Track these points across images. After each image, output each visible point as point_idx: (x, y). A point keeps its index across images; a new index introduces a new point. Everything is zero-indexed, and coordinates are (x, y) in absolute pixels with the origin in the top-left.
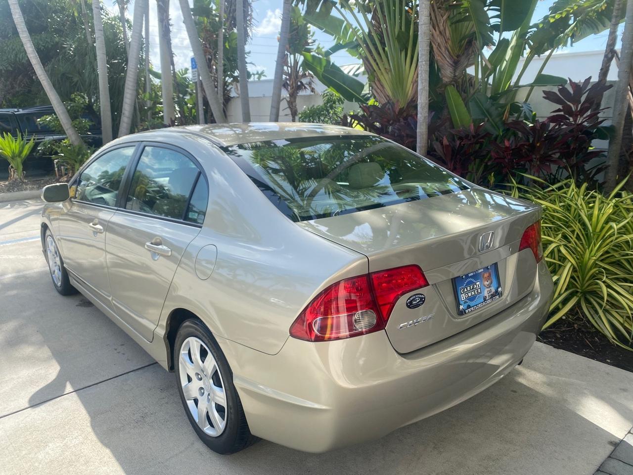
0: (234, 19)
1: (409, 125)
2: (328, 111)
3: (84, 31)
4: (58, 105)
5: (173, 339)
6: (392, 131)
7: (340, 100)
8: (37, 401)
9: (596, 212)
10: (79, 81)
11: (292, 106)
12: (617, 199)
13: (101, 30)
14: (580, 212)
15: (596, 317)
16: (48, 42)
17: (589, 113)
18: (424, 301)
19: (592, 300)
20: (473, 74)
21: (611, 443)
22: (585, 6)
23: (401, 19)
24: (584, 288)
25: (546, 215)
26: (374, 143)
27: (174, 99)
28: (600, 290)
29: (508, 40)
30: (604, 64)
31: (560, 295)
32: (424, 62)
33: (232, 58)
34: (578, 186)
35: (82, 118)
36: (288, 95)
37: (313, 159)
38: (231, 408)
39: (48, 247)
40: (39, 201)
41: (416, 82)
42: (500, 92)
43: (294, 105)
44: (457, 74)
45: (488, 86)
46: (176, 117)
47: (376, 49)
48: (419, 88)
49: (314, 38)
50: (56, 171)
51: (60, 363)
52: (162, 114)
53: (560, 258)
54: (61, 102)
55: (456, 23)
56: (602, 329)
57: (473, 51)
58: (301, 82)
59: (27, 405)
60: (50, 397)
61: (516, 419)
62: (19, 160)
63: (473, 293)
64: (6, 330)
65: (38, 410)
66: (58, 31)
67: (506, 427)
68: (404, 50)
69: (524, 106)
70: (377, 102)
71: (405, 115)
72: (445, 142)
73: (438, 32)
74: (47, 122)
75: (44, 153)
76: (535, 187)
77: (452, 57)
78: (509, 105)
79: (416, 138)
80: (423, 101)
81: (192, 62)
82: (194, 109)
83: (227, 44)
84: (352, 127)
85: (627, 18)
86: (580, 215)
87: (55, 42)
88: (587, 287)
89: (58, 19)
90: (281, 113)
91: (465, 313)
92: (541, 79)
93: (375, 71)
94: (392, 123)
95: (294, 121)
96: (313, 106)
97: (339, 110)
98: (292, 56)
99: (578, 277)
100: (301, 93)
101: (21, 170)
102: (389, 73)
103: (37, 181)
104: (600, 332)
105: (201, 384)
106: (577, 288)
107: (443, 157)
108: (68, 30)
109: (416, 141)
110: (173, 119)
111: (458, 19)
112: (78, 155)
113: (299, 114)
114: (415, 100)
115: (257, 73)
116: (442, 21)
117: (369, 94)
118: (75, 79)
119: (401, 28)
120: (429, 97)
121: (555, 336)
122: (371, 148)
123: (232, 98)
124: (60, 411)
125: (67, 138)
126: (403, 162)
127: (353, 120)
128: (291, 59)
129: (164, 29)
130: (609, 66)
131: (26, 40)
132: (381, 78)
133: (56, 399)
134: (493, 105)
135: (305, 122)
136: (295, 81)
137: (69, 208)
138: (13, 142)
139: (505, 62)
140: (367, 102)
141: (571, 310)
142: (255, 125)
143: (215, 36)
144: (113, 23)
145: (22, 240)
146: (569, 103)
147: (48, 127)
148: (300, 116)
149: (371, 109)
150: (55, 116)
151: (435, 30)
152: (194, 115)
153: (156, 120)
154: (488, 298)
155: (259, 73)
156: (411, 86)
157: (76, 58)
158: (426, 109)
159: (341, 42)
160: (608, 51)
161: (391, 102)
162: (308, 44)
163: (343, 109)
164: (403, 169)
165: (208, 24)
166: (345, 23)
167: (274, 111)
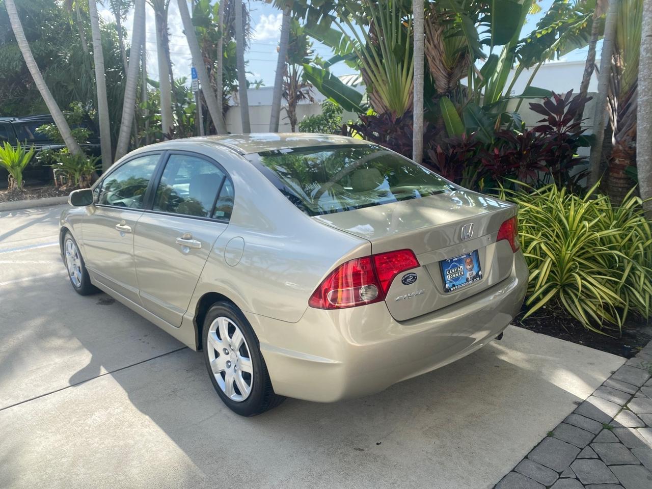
0: (232, 28)
1: (405, 134)
2: (327, 120)
3: (79, 39)
4: (57, 114)
5: (201, 322)
6: (389, 140)
7: (338, 110)
8: (76, 381)
9: (572, 213)
10: (74, 89)
11: (292, 116)
12: (591, 201)
13: (99, 40)
14: (559, 213)
15: (573, 307)
16: (42, 50)
17: (571, 123)
18: (416, 279)
19: (570, 291)
20: (467, 85)
21: (575, 403)
22: (570, 22)
23: (397, 33)
24: (563, 281)
25: (530, 217)
26: (373, 151)
27: (172, 108)
28: (575, 282)
29: (497, 56)
30: (585, 78)
31: (541, 287)
32: (419, 76)
33: (230, 68)
34: (559, 190)
35: (81, 127)
36: (288, 105)
37: (315, 165)
38: (256, 373)
39: (68, 250)
41: (412, 93)
42: (492, 102)
43: (293, 114)
44: (451, 86)
45: (481, 96)
46: (174, 126)
47: (374, 60)
48: (414, 100)
49: (312, 49)
50: (56, 180)
51: (91, 352)
52: (160, 123)
53: (542, 255)
54: (60, 112)
55: (449, 37)
56: (577, 316)
57: (466, 64)
58: (300, 92)
59: (69, 385)
60: (88, 378)
61: (497, 387)
62: (19, 169)
63: (457, 275)
64: (34, 326)
65: (79, 388)
66: (51, 39)
67: (488, 394)
68: (401, 63)
69: (514, 116)
70: (375, 112)
71: (401, 124)
72: (439, 150)
73: (432, 46)
74: (46, 132)
75: (42, 163)
76: (521, 192)
77: (446, 69)
78: (500, 115)
79: (412, 147)
80: (418, 112)
81: (192, 71)
82: (192, 118)
83: (225, 54)
84: (351, 136)
85: (605, 35)
86: (559, 217)
87: (49, 50)
88: (566, 280)
89: (52, 27)
90: (281, 122)
91: (450, 290)
92: (530, 92)
93: (373, 83)
94: (390, 133)
95: (293, 131)
96: (313, 115)
97: (338, 119)
98: (291, 67)
99: (557, 271)
100: (301, 102)
101: (21, 179)
102: (387, 85)
103: (36, 190)
104: (576, 319)
105: (228, 358)
106: (557, 281)
107: (437, 164)
108: (62, 38)
109: (412, 149)
110: (172, 128)
111: (451, 34)
112: (78, 164)
113: (300, 123)
114: (411, 111)
115: (256, 82)
116: (436, 35)
117: (367, 104)
118: (70, 88)
119: (397, 42)
120: (424, 108)
121: (537, 323)
122: (371, 156)
123: (231, 107)
124: (99, 388)
125: (65, 147)
126: (401, 169)
127: (352, 130)
128: (290, 69)
129: (162, 39)
130: (589, 79)
131: (25, 49)
132: (379, 89)
133: (94, 380)
134: (485, 115)
135: (305, 131)
136: (295, 90)
137: (93, 211)
138: (12, 151)
139: (496, 74)
140: (366, 112)
141: (551, 300)
142: (255, 136)
143: (214, 46)
144: (109, 31)
145: (31, 246)
146: (554, 115)
147: (46, 136)
148: (300, 125)
149: (370, 120)
150: (54, 125)
151: (430, 43)
152: (192, 124)
153: (154, 129)
154: (470, 280)
155: (258, 82)
156: (408, 97)
157: (72, 66)
158: (421, 120)
159: (339, 54)
160: (588, 66)
161: (388, 112)
162: (307, 54)
163: (342, 118)
164: (401, 175)
165: (207, 35)
166: (343, 35)
167: (274, 120)
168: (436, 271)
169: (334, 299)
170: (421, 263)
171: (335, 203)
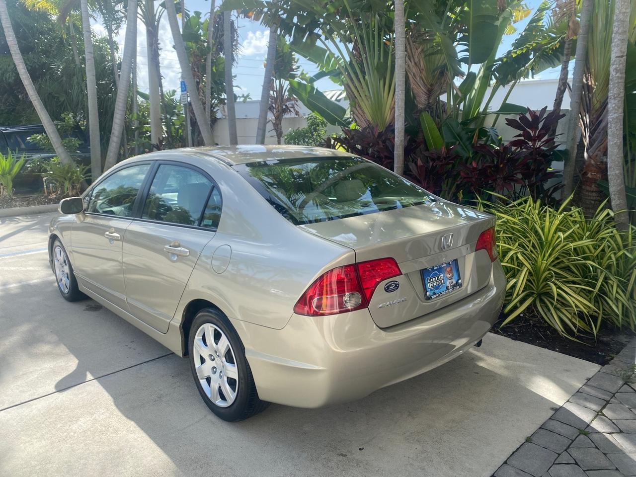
0: (221, 44)
1: (387, 147)
2: (311, 133)
3: (72, 52)
4: (48, 124)
5: (187, 329)
6: (372, 153)
7: (323, 123)
8: (63, 386)
9: (547, 223)
10: (66, 100)
12: (565, 213)
13: (91, 53)
14: (535, 224)
15: (549, 314)
16: (35, 63)
17: (545, 138)
18: (398, 287)
19: (546, 300)
20: (446, 101)
21: (552, 409)
22: (543, 43)
23: (379, 50)
24: (539, 290)
25: (507, 228)
26: (356, 162)
27: (161, 119)
28: (551, 291)
29: (475, 74)
30: (558, 96)
31: (518, 295)
32: (400, 92)
33: (218, 82)
34: (535, 202)
35: (71, 137)
36: (274, 118)
37: (300, 176)
38: (242, 379)
39: (56, 257)
40: (29, 218)
41: (394, 108)
42: (470, 118)
43: (279, 127)
44: (430, 101)
45: (460, 112)
46: (163, 137)
47: (357, 77)
48: (396, 115)
49: (298, 64)
50: (45, 188)
52: (149, 134)
53: (518, 264)
54: (52, 122)
55: (429, 55)
56: (553, 324)
57: (445, 81)
58: (286, 106)
59: (54, 391)
60: (73, 384)
61: (477, 393)
62: (9, 177)
63: (438, 283)
65: (65, 393)
66: (44, 52)
67: (468, 399)
68: (383, 79)
69: (491, 131)
70: (358, 126)
71: (383, 138)
72: (420, 163)
73: (413, 64)
74: (37, 141)
75: (32, 171)
76: (499, 203)
77: (426, 85)
78: (478, 130)
79: (394, 159)
80: (399, 126)
81: (182, 84)
82: (180, 129)
83: (214, 69)
84: (335, 149)
85: (577, 55)
86: (535, 228)
87: (42, 62)
88: (542, 289)
89: (46, 40)
90: (267, 134)
91: (431, 298)
92: (506, 108)
93: (356, 98)
94: (372, 146)
95: (279, 143)
96: (298, 128)
97: (323, 132)
98: (278, 81)
99: (534, 280)
100: (286, 116)
101: (11, 187)
102: (369, 100)
103: (25, 197)
104: (552, 327)
105: (213, 364)
106: (534, 290)
107: (418, 177)
108: (55, 51)
109: (394, 162)
110: (161, 139)
111: (431, 52)
112: (68, 173)
113: (285, 135)
114: (392, 125)
115: (243, 96)
116: (416, 54)
117: (350, 118)
118: (62, 99)
119: (379, 59)
120: (405, 123)
121: (514, 331)
122: (354, 168)
123: (218, 119)
124: (85, 394)
125: (56, 156)
126: (383, 180)
127: (336, 142)
128: (277, 83)
129: (153, 53)
130: (563, 97)
131: (19, 61)
132: (362, 104)
133: (79, 385)
134: (463, 129)
135: (291, 144)
136: (281, 104)
137: (82, 219)
138: (3, 159)
139: (474, 91)
140: (349, 126)
141: (528, 308)
142: (243, 147)
143: (203, 60)
144: (101, 45)
145: (19, 253)
146: (528, 130)
147: (37, 145)
148: (286, 137)
149: (353, 133)
150: (45, 135)
151: (411, 62)
152: (181, 135)
153: (143, 140)
154: (450, 288)
155: (245, 96)
156: (390, 111)
157: (64, 78)
158: (403, 134)
159: (324, 70)
160: (561, 84)
161: (371, 126)
162: (293, 70)
163: (326, 131)
164: (383, 186)
165: (196, 50)
166: (328, 52)
167: (261, 132)
168: (417, 280)
169: (319, 306)
170: (403, 271)
171: (319, 212)
